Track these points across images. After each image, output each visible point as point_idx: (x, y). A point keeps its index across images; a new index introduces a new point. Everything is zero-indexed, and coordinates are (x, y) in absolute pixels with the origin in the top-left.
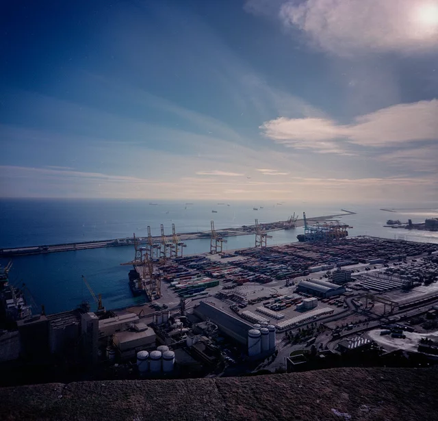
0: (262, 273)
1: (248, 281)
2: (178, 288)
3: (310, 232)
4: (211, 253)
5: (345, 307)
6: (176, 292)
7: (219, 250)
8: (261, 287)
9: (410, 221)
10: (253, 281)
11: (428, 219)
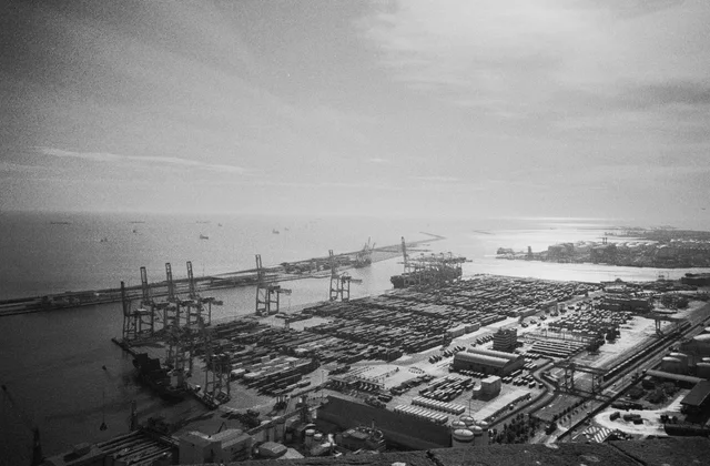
0: (377, 344)
1: (363, 357)
2: (252, 380)
3: (412, 270)
4: (258, 313)
5: (541, 387)
6: (250, 387)
7: (273, 307)
8: (392, 367)
9: (530, 249)
10: (370, 358)
11: (551, 245)
